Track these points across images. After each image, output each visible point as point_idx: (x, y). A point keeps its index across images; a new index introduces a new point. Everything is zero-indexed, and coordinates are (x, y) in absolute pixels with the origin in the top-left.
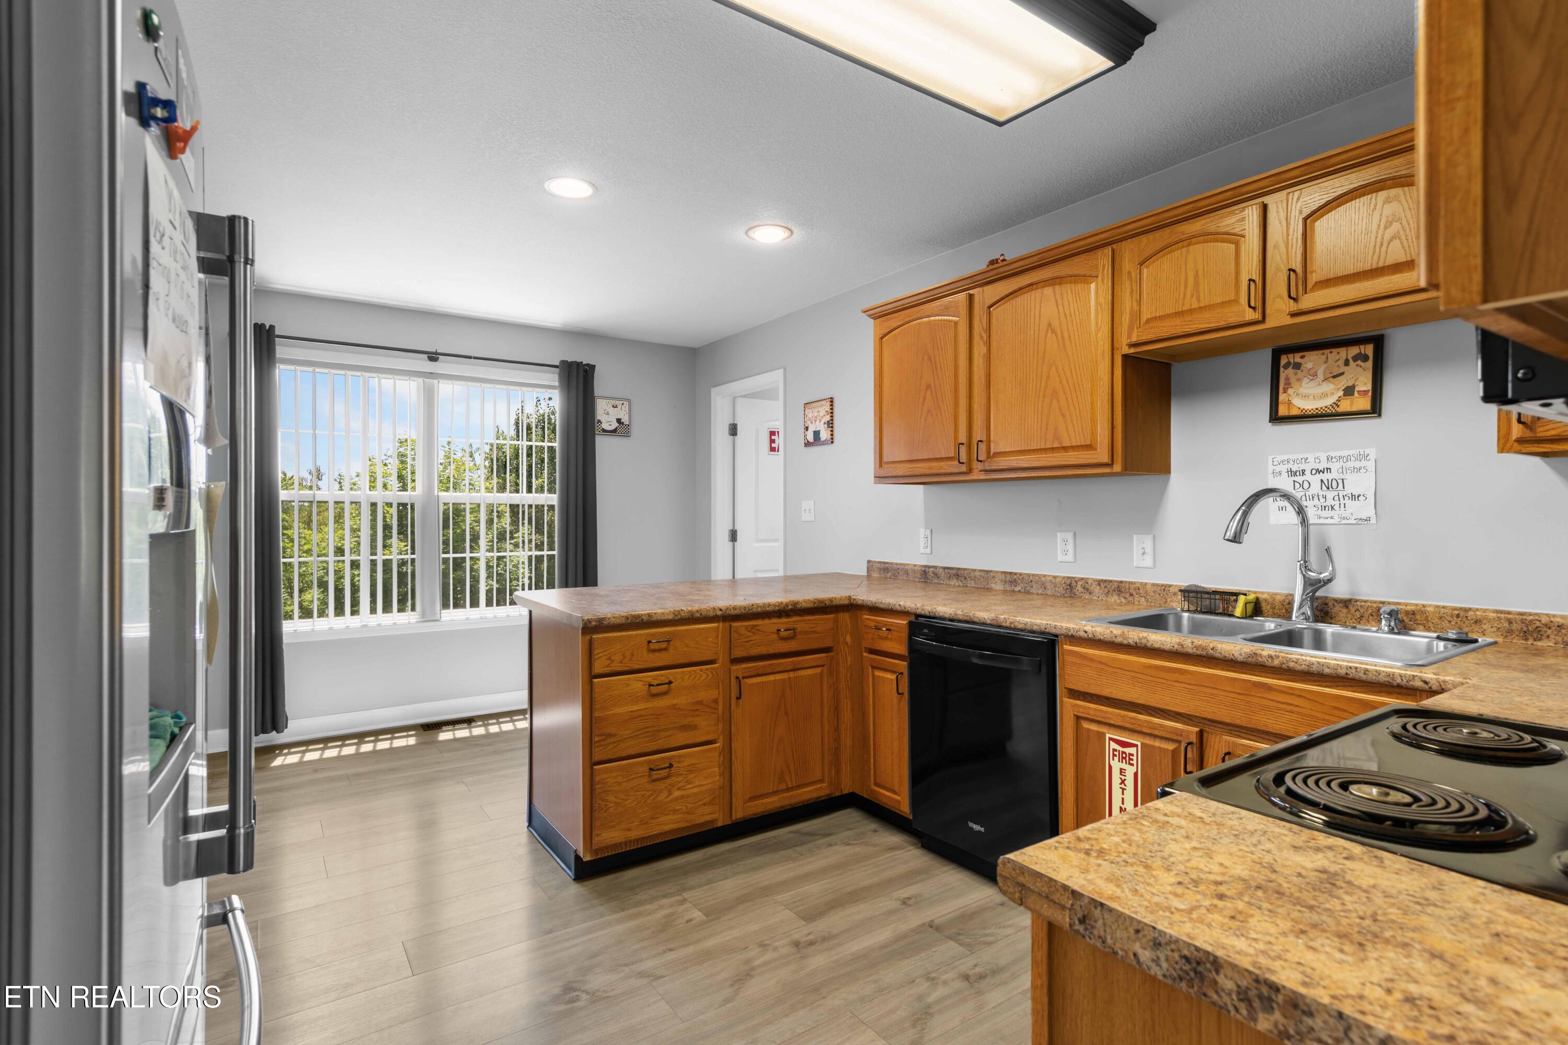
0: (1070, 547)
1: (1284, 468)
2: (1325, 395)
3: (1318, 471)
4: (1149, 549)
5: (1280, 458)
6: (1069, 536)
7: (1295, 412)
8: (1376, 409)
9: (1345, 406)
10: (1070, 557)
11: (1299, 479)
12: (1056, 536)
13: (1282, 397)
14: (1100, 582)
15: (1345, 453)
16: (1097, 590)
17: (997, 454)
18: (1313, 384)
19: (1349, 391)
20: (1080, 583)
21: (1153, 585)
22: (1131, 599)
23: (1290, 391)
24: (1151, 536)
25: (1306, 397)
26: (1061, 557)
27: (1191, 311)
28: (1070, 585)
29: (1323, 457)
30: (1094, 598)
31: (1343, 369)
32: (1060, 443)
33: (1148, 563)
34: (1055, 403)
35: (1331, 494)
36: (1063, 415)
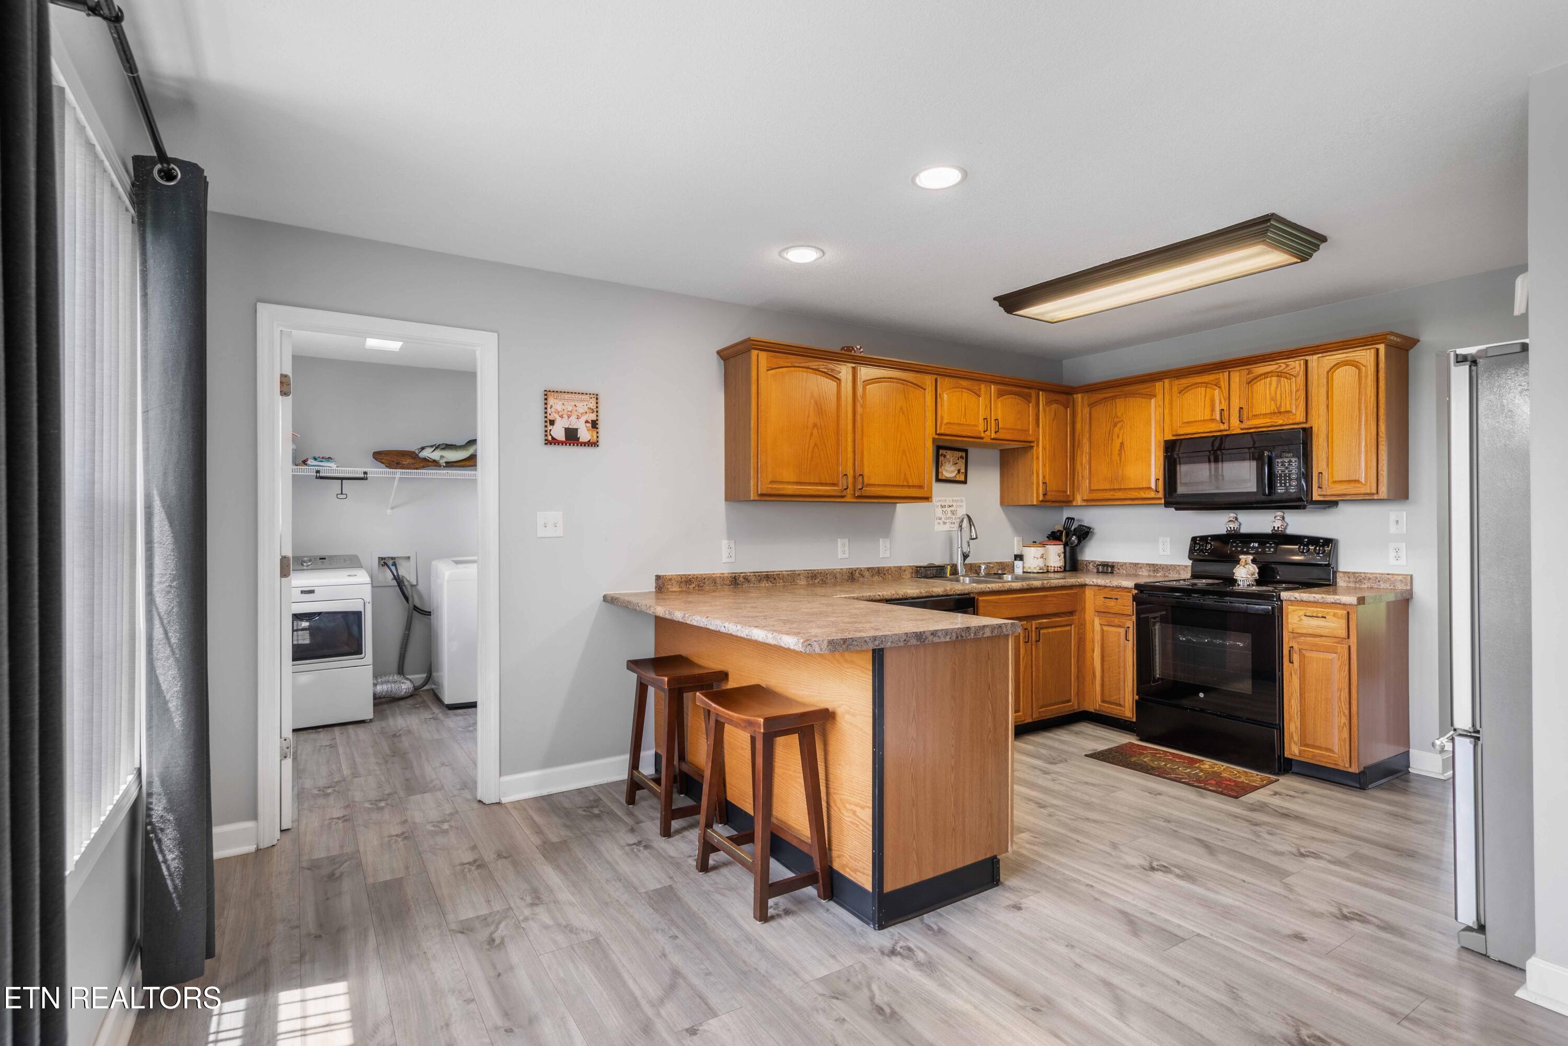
0: (847, 548)
1: (939, 504)
2: (952, 472)
3: (950, 506)
4: (888, 546)
5: (938, 499)
6: (846, 541)
7: (944, 478)
8: (965, 482)
9: (958, 479)
10: (847, 555)
11: (944, 509)
12: (837, 542)
13: (940, 470)
14: (868, 569)
15: (956, 499)
16: (867, 574)
17: (868, 485)
18: (949, 466)
19: (959, 471)
20: (857, 571)
21: (894, 567)
22: (884, 576)
23: (943, 467)
24: (889, 539)
25: (947, 471)
26: (840, 555)
27: (963, 424)
28: (852, 573)
29: (951, 499)
30: (866, 580)
31: (958, 461)
32: (907, 482)
33: (888, 555)
34: (904, 457)
35: (954, 517)
36: (909, 466)
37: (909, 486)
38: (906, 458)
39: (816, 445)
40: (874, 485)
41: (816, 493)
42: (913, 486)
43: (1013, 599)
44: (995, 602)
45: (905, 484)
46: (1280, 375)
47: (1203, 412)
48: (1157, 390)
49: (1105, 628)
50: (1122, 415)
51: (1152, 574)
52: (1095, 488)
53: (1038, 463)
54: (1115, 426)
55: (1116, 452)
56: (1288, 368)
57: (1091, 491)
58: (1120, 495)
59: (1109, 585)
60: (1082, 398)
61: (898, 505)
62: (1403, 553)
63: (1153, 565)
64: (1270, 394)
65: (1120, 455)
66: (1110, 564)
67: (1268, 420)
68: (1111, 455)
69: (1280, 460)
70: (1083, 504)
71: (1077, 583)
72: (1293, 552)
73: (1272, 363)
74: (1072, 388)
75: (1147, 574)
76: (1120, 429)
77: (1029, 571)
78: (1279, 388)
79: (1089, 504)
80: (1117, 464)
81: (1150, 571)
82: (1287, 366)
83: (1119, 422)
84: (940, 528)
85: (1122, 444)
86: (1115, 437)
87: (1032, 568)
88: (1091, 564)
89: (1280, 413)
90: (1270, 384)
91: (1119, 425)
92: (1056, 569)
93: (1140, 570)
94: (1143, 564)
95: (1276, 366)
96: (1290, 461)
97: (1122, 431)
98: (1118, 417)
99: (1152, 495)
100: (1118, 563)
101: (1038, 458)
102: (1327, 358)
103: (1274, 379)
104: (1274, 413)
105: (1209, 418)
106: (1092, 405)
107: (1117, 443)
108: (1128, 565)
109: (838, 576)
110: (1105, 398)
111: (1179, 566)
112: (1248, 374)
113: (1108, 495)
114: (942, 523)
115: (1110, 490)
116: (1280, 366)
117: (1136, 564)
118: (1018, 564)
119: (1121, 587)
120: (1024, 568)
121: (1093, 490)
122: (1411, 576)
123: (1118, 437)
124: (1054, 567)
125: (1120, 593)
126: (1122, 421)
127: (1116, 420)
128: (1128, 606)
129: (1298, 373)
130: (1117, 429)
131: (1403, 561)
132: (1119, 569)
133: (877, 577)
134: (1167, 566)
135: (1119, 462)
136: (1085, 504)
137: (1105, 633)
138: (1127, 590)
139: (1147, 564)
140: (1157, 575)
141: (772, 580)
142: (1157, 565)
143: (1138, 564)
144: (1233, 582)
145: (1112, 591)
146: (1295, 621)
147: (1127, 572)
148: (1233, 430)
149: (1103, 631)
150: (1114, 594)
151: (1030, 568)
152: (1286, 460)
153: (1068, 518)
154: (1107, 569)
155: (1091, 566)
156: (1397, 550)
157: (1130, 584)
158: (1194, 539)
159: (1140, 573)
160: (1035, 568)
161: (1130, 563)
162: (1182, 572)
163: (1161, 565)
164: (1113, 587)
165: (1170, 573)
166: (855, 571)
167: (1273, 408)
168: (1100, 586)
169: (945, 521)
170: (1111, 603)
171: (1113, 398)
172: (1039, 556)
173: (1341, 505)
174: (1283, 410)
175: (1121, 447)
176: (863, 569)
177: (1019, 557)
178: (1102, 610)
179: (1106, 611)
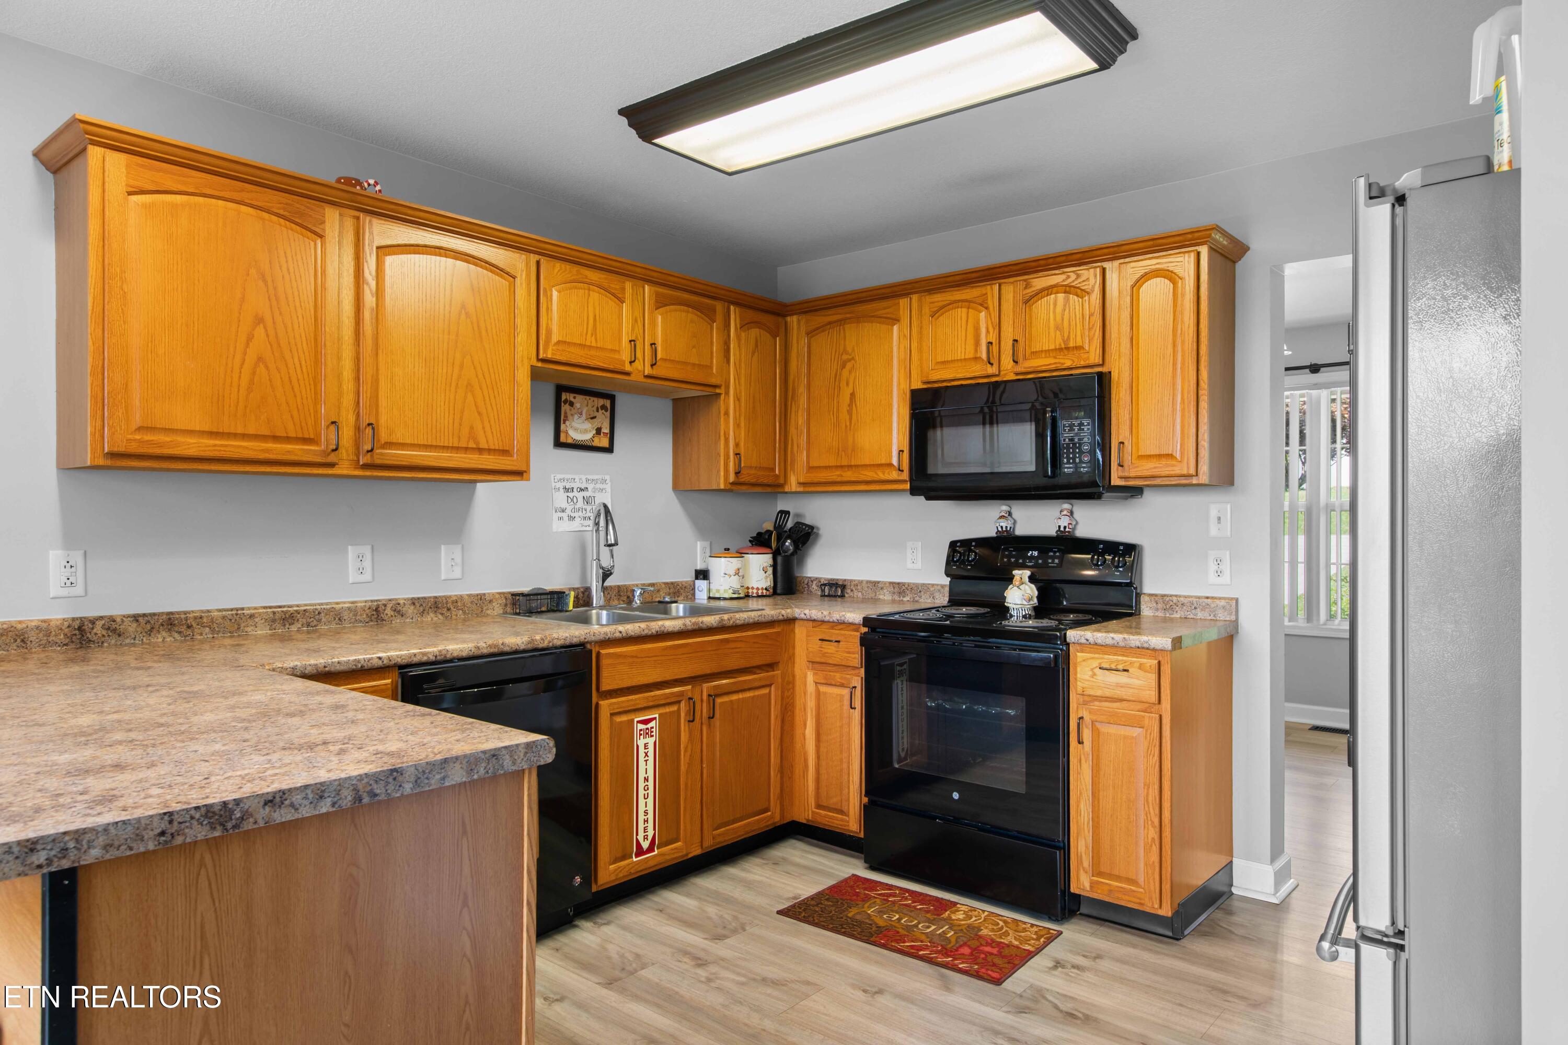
0: (367, 563)
1: (560, 485)
2: (586, 431)
3: (581, 490)
4: (458, 559)
5: (559, 476)
6: (366, 550)
7: (570, 441)
8: (609, 450)
9: (596, 443)
10: (367, 577)
11: (571, 495)
12: (347, 552)
13: (563, 427)
14: (413, 602)
15: (595, 477)
16: (410, 610)
17: (389, 445)
18: (580, 421)
19: (599, 431)
20: (389, 606)
21: (469, 596)
22: (448, 614)
23: (567, 423)
24: (460, 546)
25: (576, 430)
26: (353, 576)
27: (590, 347)
28: (377, 610)
29: (584, 478)
30: (408, 620)
31: (596, 414)
32: (477, 443)
33: (457, 573)
34: (470, 398)
35: (589, 508)
36: (479, 413)
37: (480, 451)
38: (473, 396)
39: (260, 359)
40: (403, 446)
41: (262, 456)
42: (490, 451)
43: (667, 648)
44: (633, 657)
45: (472, 445)
46: (1068, 289)
47: (963, 346)
48: (901, 313)
49: (823, 689)
50: (853, 350)
51: (897, 598)
52: (815, 465)
53: (727, 422)
54: (843, 366)
55: (844, 408)
56: (1080, 280)
57: (811, 468)
58: (849, 475)
59: (827, 619)
60: (799, 321)
61: (479, 485)
62: (1226, 566)
63: (899, 584)
64: (1055, 319)
65: (850, 412)
66: (840, 583)
67: (1053, 361)
68: (838, 410)
69: (1066, 423)
70: (799, 489)
71: (781, 617)
72: (1084, 565)
73: (1057, 272)
74: (785, 306)
75: (890, 598)
76: (850, 372)
77: (717, 595)
78: (1067, 311)
79: (807, 489)
80: (846, 426)
81: (894, 593)
82: (1078, 276)
83: (850, 360)
84: (562, 526)
85: (853, 395)
86: (843, 384)
87: (722, 592)
88: (815, 582)
89: (1067, 348)
90: (1055, 304)
91: (849, 365)
92: (760, 592)
93: (881, 592)
94: (885, 583)
95: (1063, 277)
96: (1081, 424)
97: (853, 374)
98: (847, 353)
99: (894, 475)
100: (851, 581)
101: (727, 413)
102: (1133, 264)
103: (1061, 296)
104: (1061, 349)
105: (971, 355)
106: (811, 334)
107: (847, 392)
108: (864, 584)
109: (346, 615)
110: (830, 323)
111: (933, 585)
112: (1026, 288)
113: (834, 476)
114: (566, 518)
115: (837, 467)
116: (1069, 277)
117: (875, 583)
118: (701, 584)
119: (844, 623)
120: (709, 590)
121: (813, 468)
122: (1237, 600)
123: (847, 384)
124: (758, 589)
125: (843, 632)
126: (853, 359)
127: (845, 357)
128: (854, 653)
129: (1093, 287)
130: (845, 372)
131: (1226, 578)
132: (852, 591)
133: (432, 615)
134: (917, 585)
135: (848, 424)
136: (801, 489)
137: (822, 697)
138: (854, 627)
139: (890, 583)
140: (905, 599)
141: (183, 629)
142: (904, 584)
143: (878, 582)
144: (1002, 610)
145: (832, 628)
146: (1087, 677)
147: (863, 595)
148: (1005, 375)
149: (818, 693)
150: (835, 634)
151: (718, 591)
152: (1076, 423)
153: (782, 512)
154: (836, 590)
155: (814, 586)
156: (1219, 561)
157: (855, 616)
158: (953, 545)
159: (881, 597)
160: (725, 591)
161: (868, 582)
162: (937, 595)
163: (909, 584)
164: (833, 622)
165: (920, 597)
166: (385, 605)
167: (1059, 343)
168: (814, 620)
169: (573, 515)
170: (830, 648)
171: (841, 322)
172: (732, 572)
173: (1147, 494)
174: (1071, 344)
175: (851, 399)
176: (402, 602)
177: (703, 574)
178: (818, 660)
179: (823, 660)
